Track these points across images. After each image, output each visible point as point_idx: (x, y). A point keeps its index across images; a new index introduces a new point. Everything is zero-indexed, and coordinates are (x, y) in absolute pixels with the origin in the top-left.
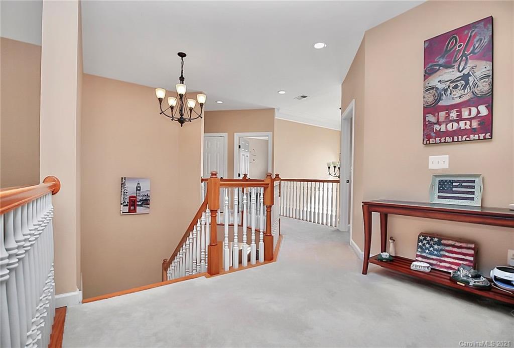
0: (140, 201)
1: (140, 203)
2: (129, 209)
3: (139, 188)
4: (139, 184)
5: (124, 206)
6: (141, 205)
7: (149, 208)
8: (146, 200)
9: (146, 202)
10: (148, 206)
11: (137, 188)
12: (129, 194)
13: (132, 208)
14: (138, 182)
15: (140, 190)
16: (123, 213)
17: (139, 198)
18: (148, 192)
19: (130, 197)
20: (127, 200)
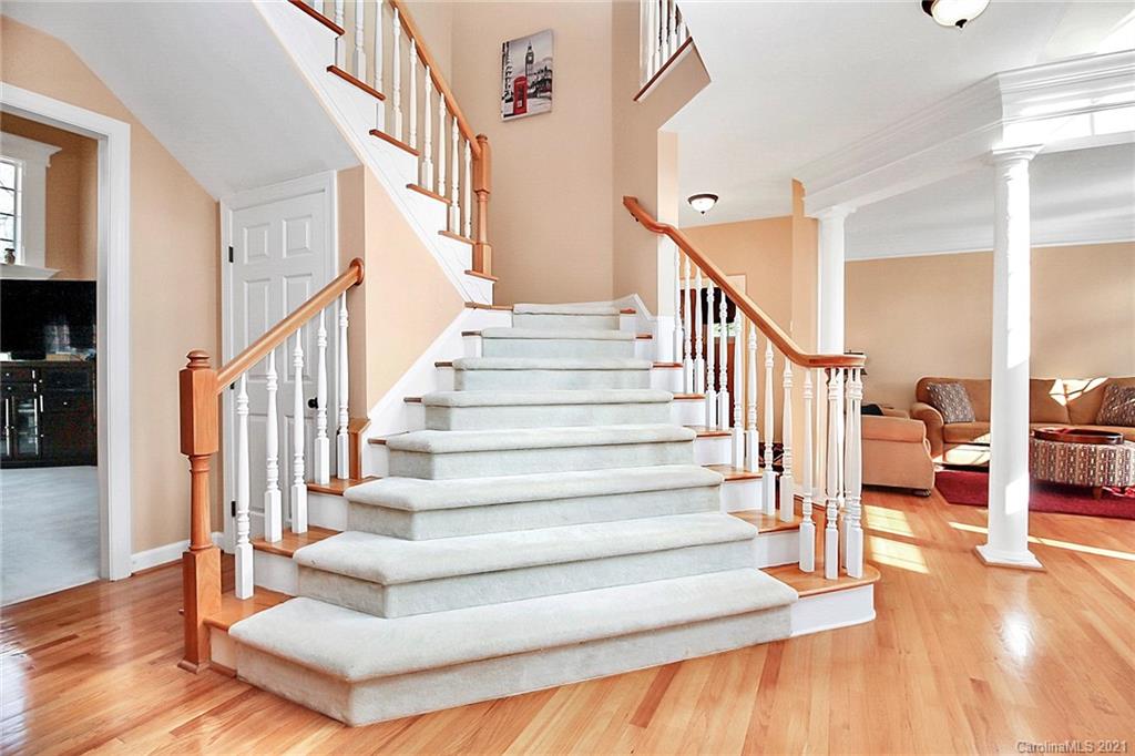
0: (534, 84)
1: (532, 91)
2: (515, 105)
3: (530, 58)
4: (530, 48)
5: (507, 101)
6: (534, 95)
7: (550, 98)
8: (544, 81)
9: (545, 86)
10: (548, 93)
11: (527, 58)
12: (514, 75)
13: (520, 103)
14: (527, 45)
15: (531, 62)
16: (505, 116)
17: (532, 79)
18: (548, 62)
19: (516, 81)
20: (511, 90)
